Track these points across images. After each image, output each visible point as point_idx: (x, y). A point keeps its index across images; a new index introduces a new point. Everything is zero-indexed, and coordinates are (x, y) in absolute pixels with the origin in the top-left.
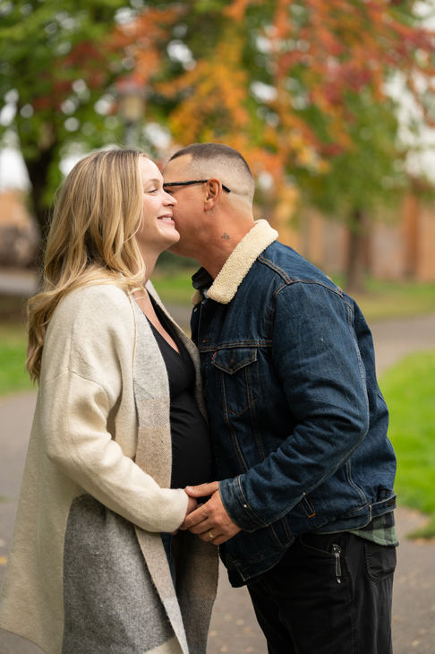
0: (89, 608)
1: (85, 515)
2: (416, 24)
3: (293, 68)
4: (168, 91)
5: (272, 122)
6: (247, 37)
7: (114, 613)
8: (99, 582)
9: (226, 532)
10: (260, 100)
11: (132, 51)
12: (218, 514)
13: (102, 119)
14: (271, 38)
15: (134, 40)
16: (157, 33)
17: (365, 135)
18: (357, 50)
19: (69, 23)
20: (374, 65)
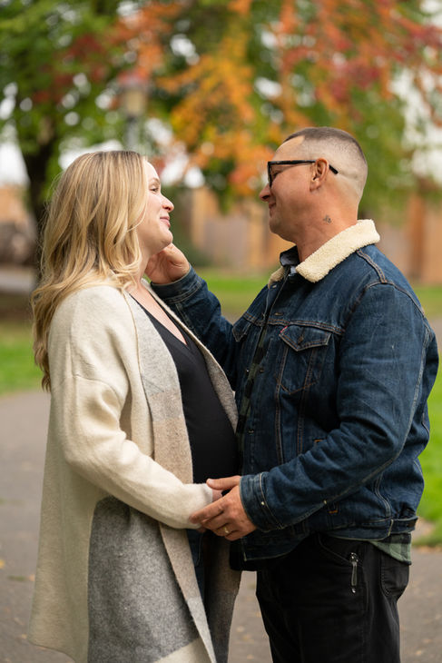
0: (113, 612)
1: (109, 517)
2: (425, 21)
3: (298, 64)
4: (171, 86)
5: (276, 118)
6: (251, 31)
7: (139, 614)
8: (123, 584)
9: (241, 528)
10: (264, 96)
11: (135, 44)
12: (234, 509)
13: (103, 113)
14: (276, 34)
15: (136, 33)
16: (160, 26)
17: (371, 133)
18: (364, 47)
19: (70, 16)
20: (381, 62)
